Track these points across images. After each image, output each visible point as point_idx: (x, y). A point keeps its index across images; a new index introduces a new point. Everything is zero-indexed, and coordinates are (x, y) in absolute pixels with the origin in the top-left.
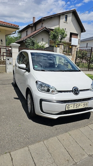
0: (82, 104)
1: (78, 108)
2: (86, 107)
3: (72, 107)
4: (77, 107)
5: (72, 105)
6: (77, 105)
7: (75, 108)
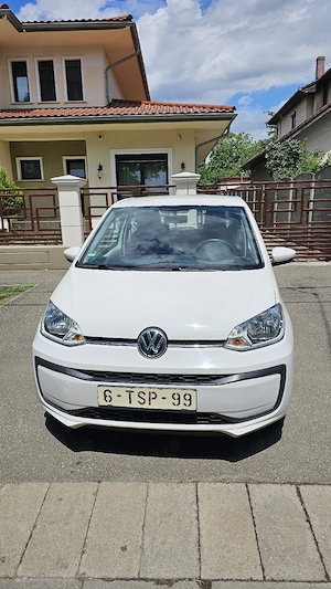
0: (168, 394)
1: (146, 406)
2: (188, 408)
3: (121, 397)
4: (142, 401)
5: (123, 392)
6: (141, 395)
7: (135, 405)
